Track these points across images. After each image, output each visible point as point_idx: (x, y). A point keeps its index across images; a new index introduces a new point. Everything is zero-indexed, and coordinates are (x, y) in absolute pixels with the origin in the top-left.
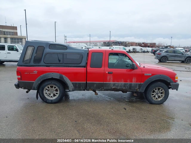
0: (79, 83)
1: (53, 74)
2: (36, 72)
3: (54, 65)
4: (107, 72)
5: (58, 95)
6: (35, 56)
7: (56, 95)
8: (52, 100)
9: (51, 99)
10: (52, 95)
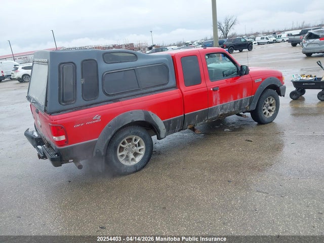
0: (173, 119)
1: (131, 113)
2: (97, 118)
3: (125, 95)
4: (212, 89)
5: (143, 153)
6: (83, 85)
7: (140, 153)
8: (135, 166)
9: (133, 163)
10: (132, 156)
